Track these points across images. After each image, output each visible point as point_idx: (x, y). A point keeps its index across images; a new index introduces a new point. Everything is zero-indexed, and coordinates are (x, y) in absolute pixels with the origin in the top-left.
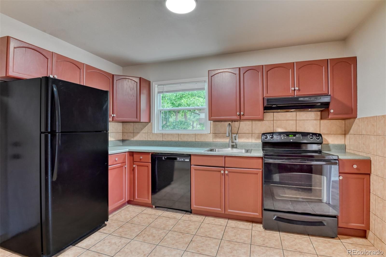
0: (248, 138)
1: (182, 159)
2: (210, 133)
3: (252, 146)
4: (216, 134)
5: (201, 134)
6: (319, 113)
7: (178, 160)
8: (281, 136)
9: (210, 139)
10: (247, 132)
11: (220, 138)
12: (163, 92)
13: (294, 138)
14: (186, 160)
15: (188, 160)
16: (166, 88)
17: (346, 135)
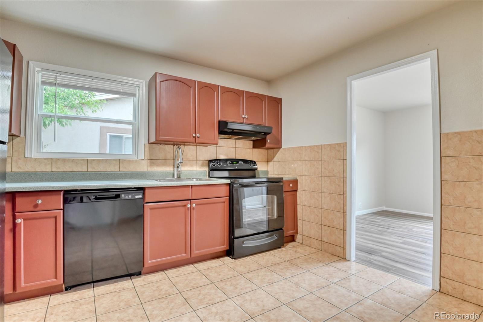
0: (192, 166)
1: (130, 196)
2: (144, 159)
3: (197, 175)
4: (152, 161)
5: (129, 161)
6: (252, 142)
7: (122, 199)
8: (227, 163)
9: (144, 167)
10: (191, 158)
11: (158, 165)
12: (56, 83)
13: (238, 165)
14: (137, 197)
15: (141, 196)
16: (61, 79)
17: (268, 163)
